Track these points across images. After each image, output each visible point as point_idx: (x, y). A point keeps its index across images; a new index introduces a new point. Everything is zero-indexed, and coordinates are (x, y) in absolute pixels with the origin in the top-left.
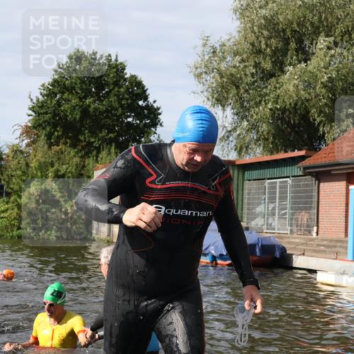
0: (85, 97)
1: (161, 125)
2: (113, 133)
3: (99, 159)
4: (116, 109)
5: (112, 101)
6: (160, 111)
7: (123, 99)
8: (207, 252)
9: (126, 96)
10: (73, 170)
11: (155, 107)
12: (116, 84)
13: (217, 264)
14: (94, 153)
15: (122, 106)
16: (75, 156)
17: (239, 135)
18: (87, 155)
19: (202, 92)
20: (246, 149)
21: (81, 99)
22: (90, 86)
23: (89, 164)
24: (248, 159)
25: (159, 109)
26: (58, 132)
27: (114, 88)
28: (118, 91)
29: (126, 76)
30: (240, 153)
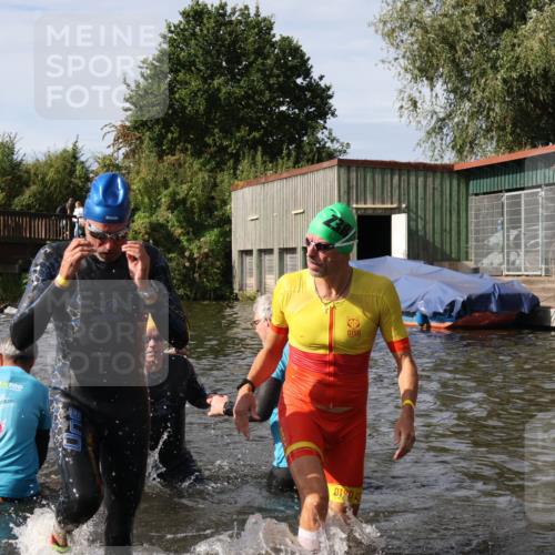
0: (212, 77)
1: (333, 114)
2: (258, 131)
3: (238, 172)
4: (261, 93)
5: (253, 81)
6: (330, 93)
7: (271, 76)
8: (413, 309)
9: (276, 71)
10: (199, 192)
11: (323, 85)
12: (259, 52)
13: (429, 327)
14: (231, 163)
15: (270, 87)
16: (200, 170)
17: (458, 124)
18: (220, 167)
19: (396, 59)
20: (471, 147)
21: (205, 80)
22: (218, 58)
23: (222, 181)
24: (473, 161)
25: (328, 88)
26: (173, 133)
27: (256, 59)
28: (263, 64)
29: (274, 40)
30: (460, 152)
